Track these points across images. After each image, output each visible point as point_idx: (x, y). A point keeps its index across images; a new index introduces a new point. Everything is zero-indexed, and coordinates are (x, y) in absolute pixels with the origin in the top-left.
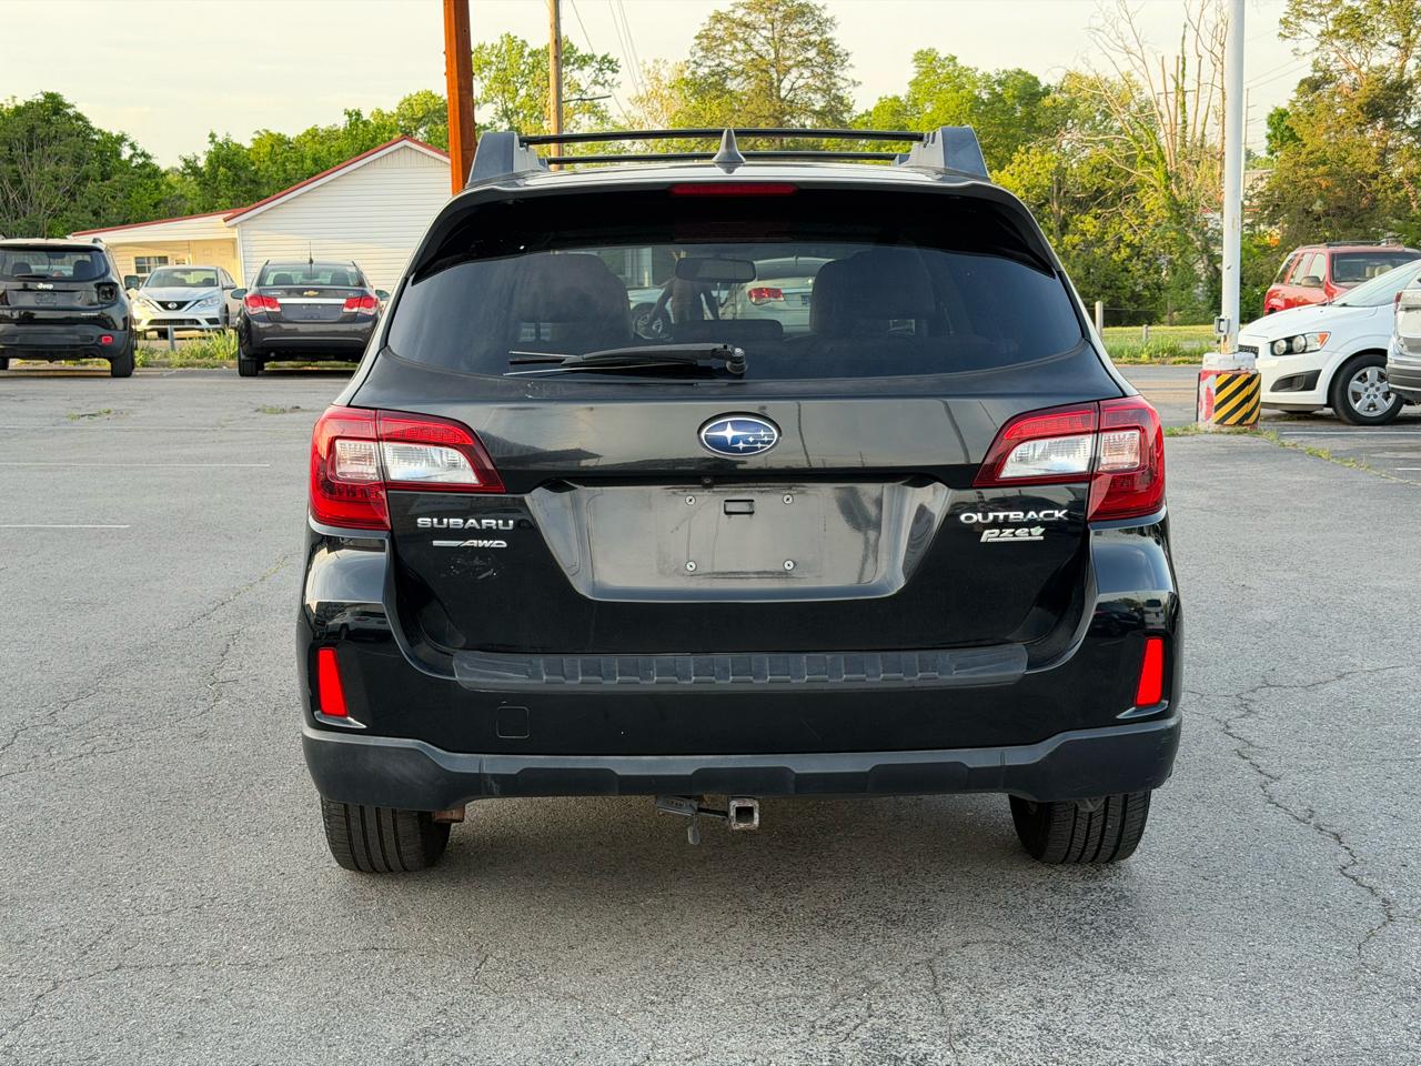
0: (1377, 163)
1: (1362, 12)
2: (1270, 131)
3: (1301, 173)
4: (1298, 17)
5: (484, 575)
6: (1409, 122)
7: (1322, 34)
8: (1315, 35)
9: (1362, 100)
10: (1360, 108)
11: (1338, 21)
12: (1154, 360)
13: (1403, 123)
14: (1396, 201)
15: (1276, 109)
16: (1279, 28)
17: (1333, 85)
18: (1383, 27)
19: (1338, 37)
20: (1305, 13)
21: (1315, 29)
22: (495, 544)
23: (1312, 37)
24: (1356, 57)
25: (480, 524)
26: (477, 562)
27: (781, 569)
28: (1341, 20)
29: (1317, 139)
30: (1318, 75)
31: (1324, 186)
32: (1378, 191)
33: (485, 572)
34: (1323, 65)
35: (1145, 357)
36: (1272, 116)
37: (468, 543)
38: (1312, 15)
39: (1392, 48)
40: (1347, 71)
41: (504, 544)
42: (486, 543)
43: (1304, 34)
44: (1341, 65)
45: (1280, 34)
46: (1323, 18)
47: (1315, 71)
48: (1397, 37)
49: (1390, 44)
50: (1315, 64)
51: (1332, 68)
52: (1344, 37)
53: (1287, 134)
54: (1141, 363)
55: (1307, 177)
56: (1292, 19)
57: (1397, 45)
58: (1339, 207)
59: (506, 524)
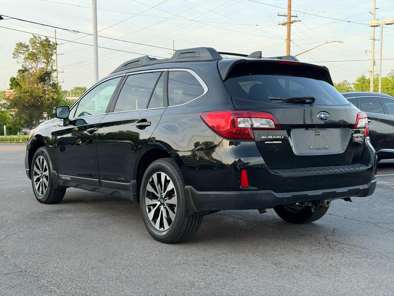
0: (43, 93)
1: (36, 53)
2: (11, 83)
3: (22, 95)
4: (18, 53)
5: (276, 150)
6: (51, 83)
7: (25, 58)
8: (23, 58)
9: (38, 76)
10: (38, 78)
11: (29, 55)
12: (23, 142)
13: (49, 83)
14: (48, 104)
15: (12, 77)
16: (12, 56)
17: (28, 72)
18: (41, 57)
19: (29, 59)
20: (20, 52)
21: (23, 56)
22: (279, 142)
23: (22, 58)
24: (34, 65)
25: (276, 137)
26: (275, 147)
27: (326, 147)
28: (30, 55)
29: (26, 86)
30: (24, 69)
31: (28, 99)
32: (43, 101)
33: (276, 149)
34: (25, 66)
35: (21, 141)
36: (11, 79)
37: (273, 142)
38: (21, 53)
39: (44, 63)
40: (31, 68)
41: (281, 142)
42: (277, 142)
43: (19, 58)
44: (30, 67)
45: (13, 57)
46: (24, 54)
47: (23, 68)
48: (45, 61)
49: (43, 62)
50: (23, 66)
51: (27, 67)
52: (31, 59)
53: (16, 83)
54: (20, 143)
55: (24, 96)
56: (16, 53)
57: (45, 63)
58: (33, 105)
59: (282, 137)
